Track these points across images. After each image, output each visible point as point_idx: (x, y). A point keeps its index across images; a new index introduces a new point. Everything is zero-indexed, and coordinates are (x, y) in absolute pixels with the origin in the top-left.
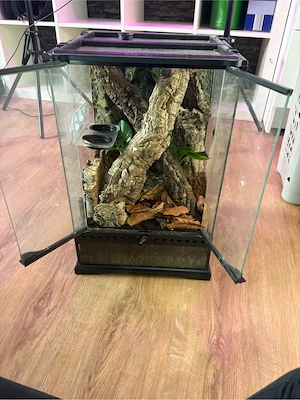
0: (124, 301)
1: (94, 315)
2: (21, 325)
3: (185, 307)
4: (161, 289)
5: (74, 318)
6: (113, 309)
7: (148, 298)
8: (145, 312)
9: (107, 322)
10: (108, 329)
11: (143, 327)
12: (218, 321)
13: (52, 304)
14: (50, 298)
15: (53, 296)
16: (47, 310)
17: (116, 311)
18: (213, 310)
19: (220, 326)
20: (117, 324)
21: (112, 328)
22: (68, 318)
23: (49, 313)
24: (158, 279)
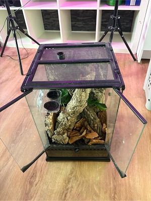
0: (70, 176)
1: (57, 184)
2: (25, 192)
3: (98, 178)
4: (87, 168)
5: (48, 187)
6: (65, 181)
7: (81, 174)
8: (80, 182)
9: (63, 189)
10: (63, 192)
11: (80, 190)
12: (114, 185)
13: (37, 179)
14: (36, 176)
15: (37, 175)
16: (35, 183)
17: (67, 182)
18: (111, 179)
19: (115, 188)
20: (68, 189)
21: (65, 192)
22: (45, 187)
23: (36, 185)
24: (85, 162)
